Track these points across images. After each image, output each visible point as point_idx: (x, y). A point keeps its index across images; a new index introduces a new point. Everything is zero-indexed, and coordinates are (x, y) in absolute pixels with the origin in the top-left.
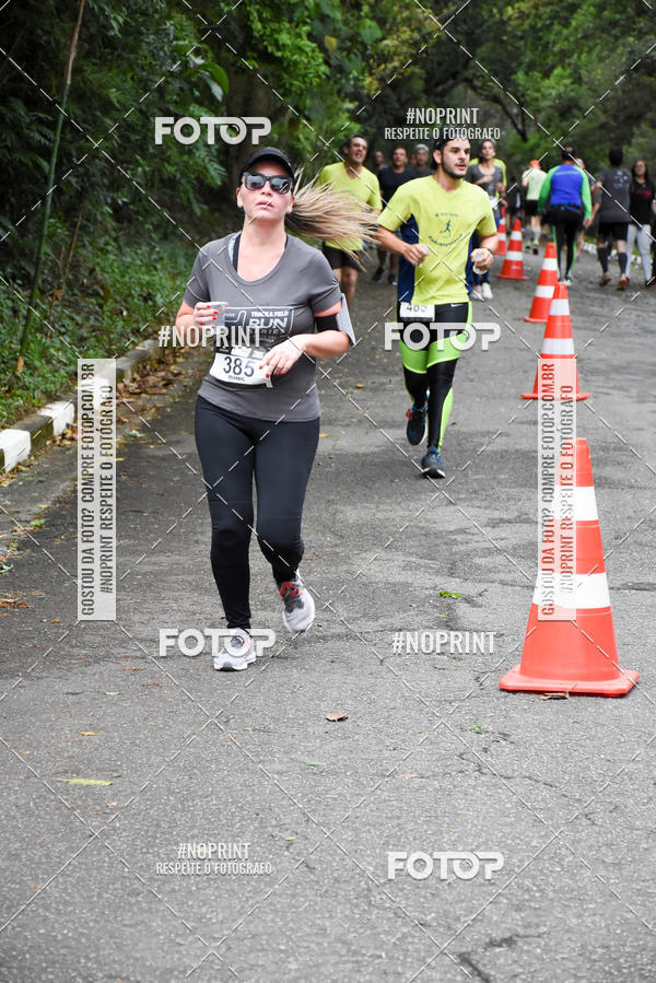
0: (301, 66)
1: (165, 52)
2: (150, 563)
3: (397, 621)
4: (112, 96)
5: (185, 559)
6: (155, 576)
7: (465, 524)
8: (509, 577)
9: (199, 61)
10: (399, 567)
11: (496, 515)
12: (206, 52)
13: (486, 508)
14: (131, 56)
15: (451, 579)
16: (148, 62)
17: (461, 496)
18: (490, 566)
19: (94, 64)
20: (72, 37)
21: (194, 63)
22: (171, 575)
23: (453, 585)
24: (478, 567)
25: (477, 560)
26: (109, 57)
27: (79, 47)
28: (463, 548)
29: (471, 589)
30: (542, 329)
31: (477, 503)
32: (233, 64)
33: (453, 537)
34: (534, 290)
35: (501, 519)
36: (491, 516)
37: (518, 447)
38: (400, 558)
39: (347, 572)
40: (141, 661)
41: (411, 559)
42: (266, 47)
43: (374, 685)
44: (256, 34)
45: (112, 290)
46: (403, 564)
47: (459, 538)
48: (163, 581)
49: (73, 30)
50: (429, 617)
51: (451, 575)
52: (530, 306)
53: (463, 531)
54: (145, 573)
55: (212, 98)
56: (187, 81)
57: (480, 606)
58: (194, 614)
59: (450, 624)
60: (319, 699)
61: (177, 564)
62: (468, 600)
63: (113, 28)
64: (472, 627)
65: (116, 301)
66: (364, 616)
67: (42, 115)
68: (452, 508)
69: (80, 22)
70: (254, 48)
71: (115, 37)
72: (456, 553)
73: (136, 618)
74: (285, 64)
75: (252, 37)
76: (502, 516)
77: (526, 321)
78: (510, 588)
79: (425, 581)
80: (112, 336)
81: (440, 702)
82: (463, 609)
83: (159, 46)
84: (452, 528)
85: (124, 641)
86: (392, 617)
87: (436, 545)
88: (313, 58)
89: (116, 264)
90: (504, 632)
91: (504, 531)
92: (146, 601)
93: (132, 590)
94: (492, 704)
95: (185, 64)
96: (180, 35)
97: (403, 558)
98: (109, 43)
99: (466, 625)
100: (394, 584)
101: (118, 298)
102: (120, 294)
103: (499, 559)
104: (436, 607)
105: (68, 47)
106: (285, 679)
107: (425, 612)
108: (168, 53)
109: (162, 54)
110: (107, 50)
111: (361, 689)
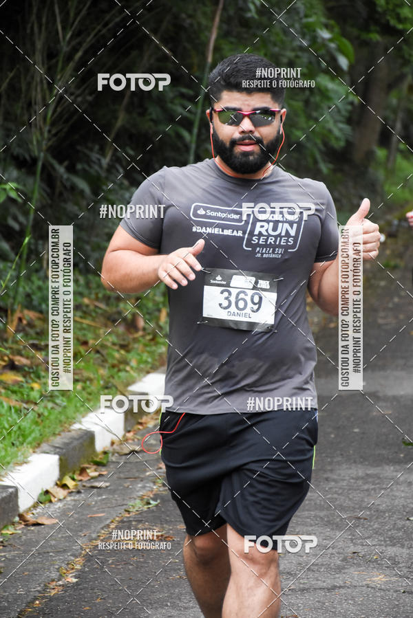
9: (327, 35)
12: (333, 26)
16: (279, 38)
19: (232, 43)
20: (213, 19)
21: (322, 38)
26: (245, 36)
27: (220, 28)
32: (358, 38)
42: (388, 21)
44: (379, 9)
49: (214, 13)
55: (337, 68)
63: (249, 10)
67: (184, 90)
69: (221, 6)
70: (377, 22)
71: (253, 18)
75: (377, 12)
95: (314, 39)
96: (308, 13)
98: (245, 23)
105: (209, 29)
110: (244, 30)
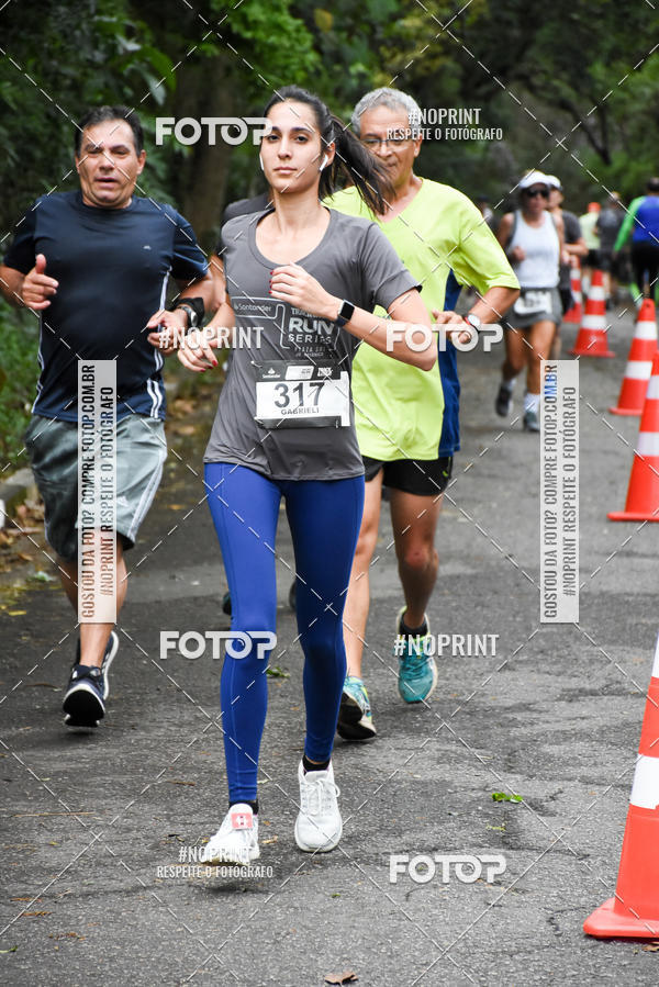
0: (280, 53)
1: (83, 32)
2: (62, 759)
3: (429, 837)
4: (5, 92)
5: (116, 751)
6: (71, 778)
7: (528, 698)
8: (594, 773)
9: (132, 46)
10: (433, 759)
11: (574, 683)
12: (142, 31)
13: (559, 674)
14: (32, 37)
15: (509, 775)
16: (58, 45)
17: (521, 658)
18: (566, 757)
21: (125, 50)
22: (94, 775)
23: (512, 785)
24: (549, 759)
25: (547, 749)
28: (524, 731)
29: (539, 789)
30: (636, 423)
31: (544, 667)
33: (511, 716)
34: (623, 370)
35: (581, 691)
36: (567, 686)
37: (605, 588)
38: (433, 746)
39: (356, 767)
40: (48, 901)
41: (447, 747)
42: (229, 26)
43: (397, 930)
45: (8, 374)
46: (437, 755)
47: (519, 717)
48: (82, 784)
50: (478, 831)
51: (510, 770)
52: (617, 392)
53: (525, 707)
54: (57, 774)
55: (151, 100)
56: (116, 74)
57: (553, 814)
58: (129, 830)
59: (508, 840)
60: (315, 951)
61: (105, 759)
62: (536, 806)
64: (541, 844)
65: (14, 390)
66: (381, 829)
68: (507, 674)
72: (516, 738)
73: (42, 839)
74: (257, 49)
76: (582, 685)
77: (612, 413)
78: (597, 788)
79: (472, 778)
80: (8, 439)
81: (496, 953)
82: (527, 820)
83: (74, 22)
84: (509, 703)
85: (23, 873)
86: (421, 830)
87: (486, 727)
88: (298, 40)
89: (14, 338)
90: (588, 851)
91: (584, 708)
92: (56, 814)
93: (36, 799)
94: (574, 958)
95: (112, 50)
96: (103, 7)
97: (438, 746)
99: (534, 843)
100: (424, 784)
101: (18, 385)
102: (21, 379)
103: (580, 747)
104: (487, 815)
106: (264, 923)
107: (471, 823)
108: (87, 33)
109: (78, 33)
111: (378, 936)
